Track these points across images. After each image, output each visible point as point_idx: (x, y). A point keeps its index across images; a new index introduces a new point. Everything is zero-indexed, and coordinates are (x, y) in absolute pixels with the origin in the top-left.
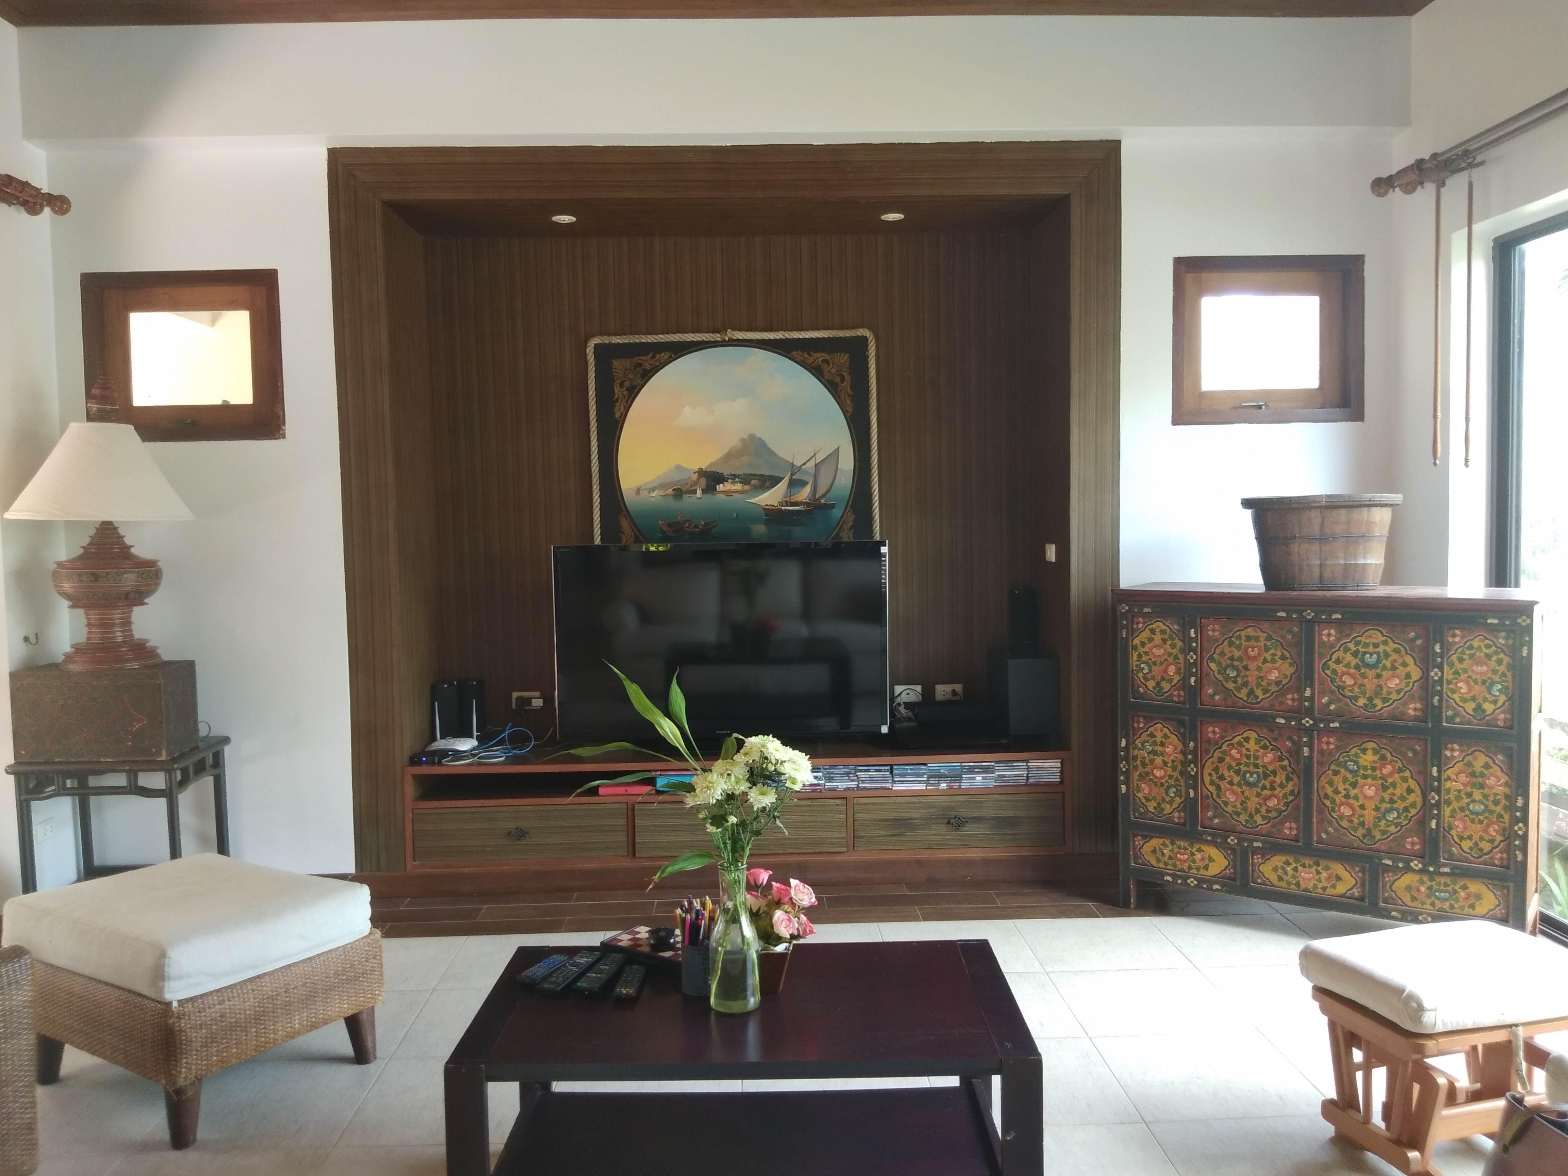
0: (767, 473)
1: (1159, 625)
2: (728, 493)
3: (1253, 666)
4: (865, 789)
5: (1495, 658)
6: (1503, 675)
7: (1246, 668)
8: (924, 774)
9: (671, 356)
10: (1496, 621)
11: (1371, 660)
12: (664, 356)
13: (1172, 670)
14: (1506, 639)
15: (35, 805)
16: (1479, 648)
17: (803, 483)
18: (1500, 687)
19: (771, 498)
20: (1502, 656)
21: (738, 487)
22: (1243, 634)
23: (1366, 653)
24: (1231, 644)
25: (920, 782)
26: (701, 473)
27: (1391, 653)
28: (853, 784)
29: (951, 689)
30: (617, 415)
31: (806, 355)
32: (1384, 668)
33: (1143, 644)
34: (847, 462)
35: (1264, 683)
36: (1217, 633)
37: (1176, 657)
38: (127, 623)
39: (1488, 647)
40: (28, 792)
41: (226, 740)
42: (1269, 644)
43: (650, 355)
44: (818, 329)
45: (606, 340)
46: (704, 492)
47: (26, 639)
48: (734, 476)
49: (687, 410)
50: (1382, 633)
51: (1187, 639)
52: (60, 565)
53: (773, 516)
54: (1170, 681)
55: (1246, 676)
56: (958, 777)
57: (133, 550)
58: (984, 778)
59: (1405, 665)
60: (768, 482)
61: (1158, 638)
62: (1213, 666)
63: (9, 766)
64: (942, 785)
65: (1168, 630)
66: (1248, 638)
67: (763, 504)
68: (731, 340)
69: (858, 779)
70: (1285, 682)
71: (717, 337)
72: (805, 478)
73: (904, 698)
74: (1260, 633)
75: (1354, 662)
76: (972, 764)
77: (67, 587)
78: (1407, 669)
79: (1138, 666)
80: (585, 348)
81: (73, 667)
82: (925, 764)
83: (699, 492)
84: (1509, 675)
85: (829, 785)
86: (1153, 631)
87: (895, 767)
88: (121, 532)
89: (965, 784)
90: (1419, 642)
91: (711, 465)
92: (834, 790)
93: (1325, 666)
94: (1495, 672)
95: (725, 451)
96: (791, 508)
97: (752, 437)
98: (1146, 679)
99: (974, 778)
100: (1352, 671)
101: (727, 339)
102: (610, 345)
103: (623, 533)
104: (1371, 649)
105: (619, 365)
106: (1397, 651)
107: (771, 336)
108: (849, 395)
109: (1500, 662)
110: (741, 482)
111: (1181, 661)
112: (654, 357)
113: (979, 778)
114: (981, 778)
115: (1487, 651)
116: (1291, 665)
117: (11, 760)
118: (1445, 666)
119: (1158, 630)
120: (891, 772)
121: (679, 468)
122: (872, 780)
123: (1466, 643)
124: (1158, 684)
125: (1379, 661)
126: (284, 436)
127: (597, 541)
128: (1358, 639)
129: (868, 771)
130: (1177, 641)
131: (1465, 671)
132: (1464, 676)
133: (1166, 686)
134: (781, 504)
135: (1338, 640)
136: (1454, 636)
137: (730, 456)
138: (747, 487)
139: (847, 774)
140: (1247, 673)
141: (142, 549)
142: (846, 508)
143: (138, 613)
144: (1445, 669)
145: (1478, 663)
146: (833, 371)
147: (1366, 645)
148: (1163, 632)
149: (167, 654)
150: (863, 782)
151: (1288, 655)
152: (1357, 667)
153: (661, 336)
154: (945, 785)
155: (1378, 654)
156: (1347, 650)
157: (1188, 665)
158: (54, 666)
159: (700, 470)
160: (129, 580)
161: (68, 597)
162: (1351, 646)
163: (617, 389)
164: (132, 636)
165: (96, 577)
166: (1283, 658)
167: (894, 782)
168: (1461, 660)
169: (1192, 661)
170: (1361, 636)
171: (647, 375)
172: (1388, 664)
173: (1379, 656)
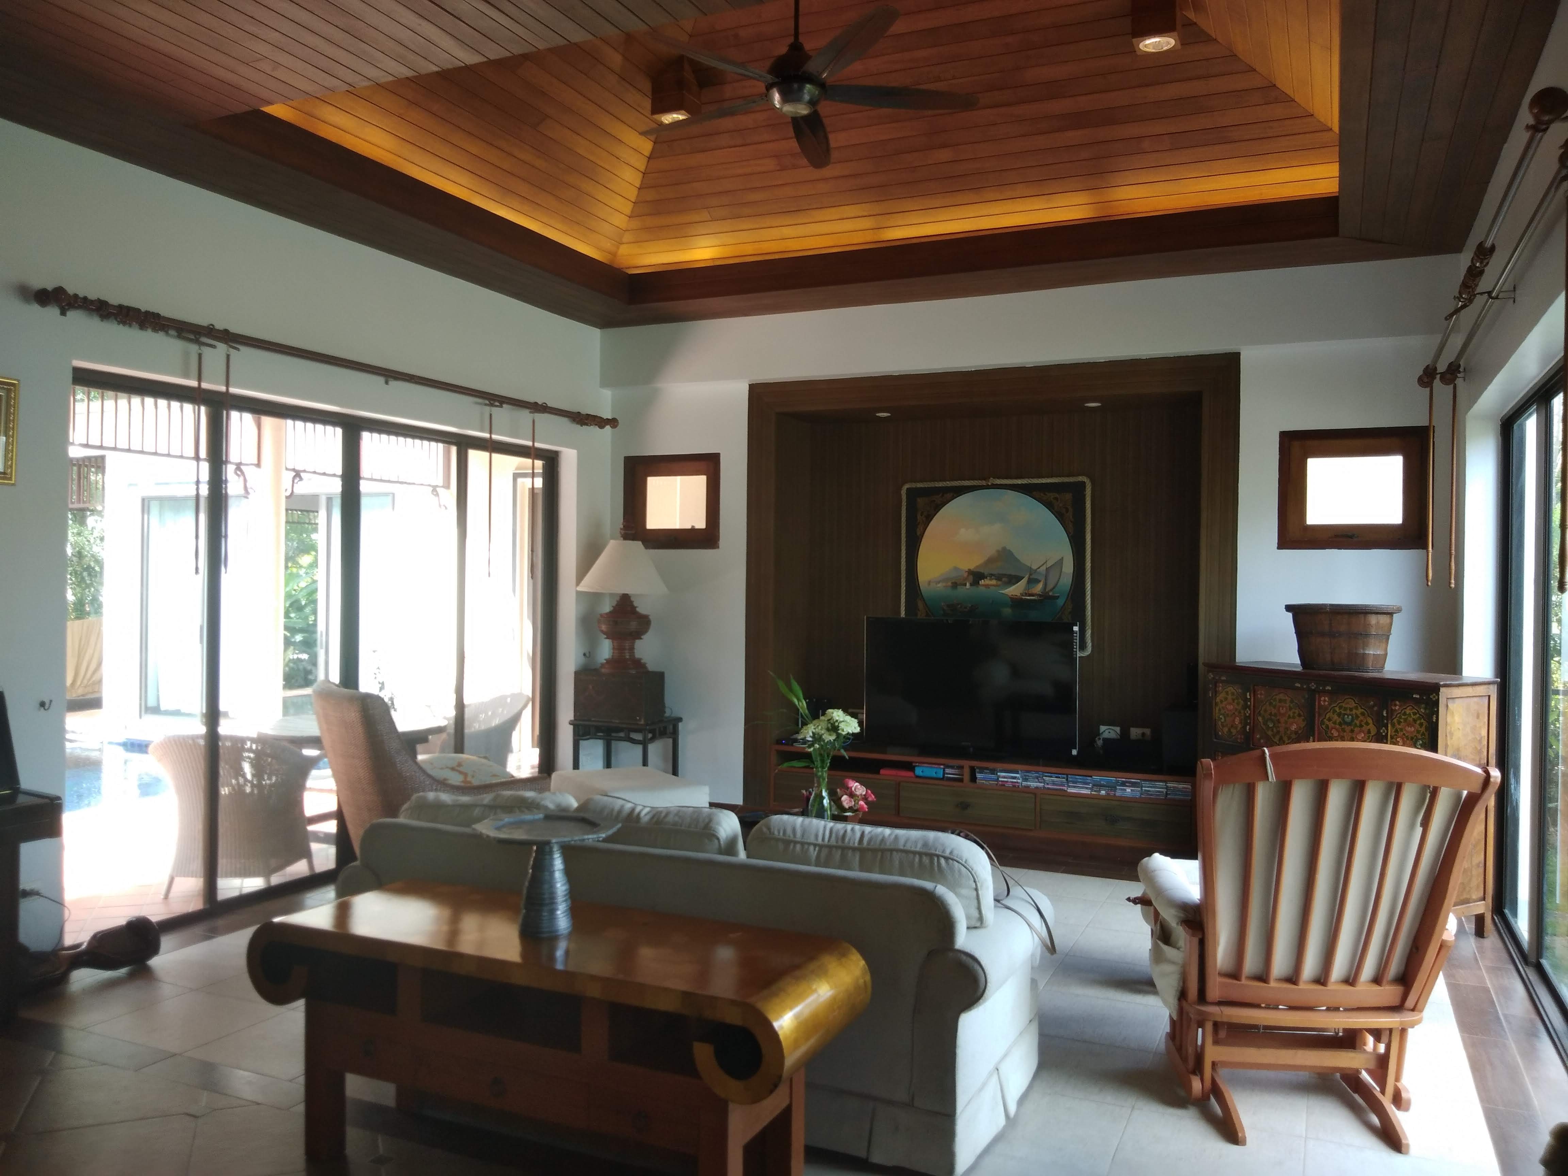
0: (1013, 574)
1: (1230, 689)
2: (987, 586)
3: (1282, 720)
4: (1049, 789)
5: (1418, 722)
6: (1423, 734)
7: (1278, 721)
8: (1090, 783)
9: (953, 496)
10: (1418, 696)
11: (1348, 719)
12: (949, 495)
13: (1237, 721)
14: (1425, 709)
15: (583, 743)
16: (1410, 714)
17: (1037, 581)
18: (1421, 742)
19: (1015, 590)
20: (1422, 721)
21: (994, 582)
22: (1278, 697)
23: (1345, 714)
24: (1271, 704)
25: (1087, 788)
26: (970, 572)
27: (1359, 715)
28: (1041, 785)
29: (1142, 731)
30: (918, 533)
31: (1042, 495)
32: (1356, 725)
33: (1221, 701)
34: (1068, 567)
35: (1289, 732)
36: (1263, 697)
37: (1240, 712)
38: (632, 649)
39: (1415, 714)
40: (579, 735)
41: (680, 720)
42: (1291, 705)
43: (940, 495)
44: (1052, 477)
45: (914, 485)
46: (971, 585)
47: (584, 655)
48: (991, 575)
49: (963, 530)
50: (1354, 701)
51: (1246, 700)
52: (601, 615)
53: (1017, 603)
54: (1236, 728)
55: (1278, 727)
56: (1113, 788)
57: (637, 609)
58: (1132, 790)
59: (1367, 724)
60: (1013, 580)
61: (1230, 697)
62: (1260, 719)
63: (571, 721)
64: (1102, 792)
65: (1236, 693)
66: (1280, 701)
67: (1010, 594)
68: (993, 484)
69: (1044, 782)
70: (1300, 732)
71: (984, 483)
72: (1039, 578)
73: (1106, 735)
74: (1287, 698)
75: (1339, 720)
76: (1124, 780)
77: (604, 627)
78: (1368, 727)
79: (1219, 717)
80: (901, 490)
81: (603, 670)
82: (1091, 777)
83: (968, 584)
84: (1427, 734)
85: (1024, 783)
86: (1227, 693)
87: (1069, 776)
88: (632, 599)
89: (1119, 793)
90: (1375, 709)
91: (977, 567)
92: (1028, 787)
93: (1322, 723)
94: (1418, 732)
95: (986, 558)
96: (1028, 598)
97: (1004, 549)
98: (1223, 726)
99: (1125, 790)
100: (1338, 726)
101: (990, 484)
102: (916, 489)
103: (919, 610)
104: (1348, 712)
105: (921, 502)
106: (1363, 714)
107: (1019, 482)
108: (1071, 522)
109: (1421, 725)
110: (996, 579)
111: (1242, 714)
112: (943, 496)
113: (1129, 790)
114: (1130, 790)
115: (1414, 717)
116: (1303, 721)
117: (572, 718)
118: (1389, 725)
119: (1230, 692)
120: (1067, 780)
121: (956, 569)
122: (1054, 783)
123: (1402, 711)
124: (1229, 730)
125: (1352, 720)
126: (718, 547)
127: (903, 614)
128: (1341, 704)
129: (1051, 777)
130: (1240, 700)
131: (1401, 730)
132: (1400, 734)
133: (1234, 731)
134: (1022, 594)
135: (1330, 704)
136: (1396, 705)
137: (990, 561)
138: (999, 583)
139: (1037, 777)
140: (1280, 725)
141: (642, 609)
142: (1067, 598)
143: (638, 644)
144: (1389, 728)
145: (1409, 725)
146: (1061, 505)
147: (1345, 709)
148: (1233, 694)
149: (651, 667)
150: (1048, 784)
151: (1302, 714)
152: (1340, 724)
153: (948, 482)
154: (1104, 792)
155: (1352, 715)
156: (1335, 711)
157: (1246, 718)
158: (596, 670)
159: (969, 570)
160: (633, 625)
161: (603, 632)
162: (1337, 709)
163: (919, 517)
164: (634, 656)
165: (616, 623)
166: (1299, 715)
167: (1069, 786)
168: (1399, 723)
169: (1247, 715)
170: (1343, 702)
171: (938, 508)
172: (1358, 723)
173: (1352, 717)
